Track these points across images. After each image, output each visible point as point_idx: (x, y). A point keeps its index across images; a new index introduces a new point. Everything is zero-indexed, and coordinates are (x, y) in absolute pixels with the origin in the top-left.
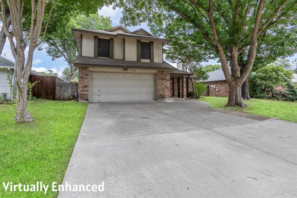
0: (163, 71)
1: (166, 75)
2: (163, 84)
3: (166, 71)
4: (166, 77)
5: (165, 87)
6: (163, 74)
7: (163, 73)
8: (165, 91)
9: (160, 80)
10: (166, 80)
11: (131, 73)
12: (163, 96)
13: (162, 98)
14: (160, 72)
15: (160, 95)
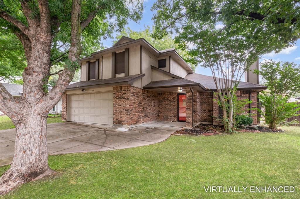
0: (121, 87)
1: (125, 92)
2: (121, 105)
3: (125, 86)
4: (125, 95)
5: (123, 109)
6: (121, 92)
7: (122, 89)
8: (122, 115)
9: (117, 99)
10: (125, 99)
11: (88, 94)
12: (120, 121)
13: (119, 124)
14: (117, 89)
15: (116, 120)
